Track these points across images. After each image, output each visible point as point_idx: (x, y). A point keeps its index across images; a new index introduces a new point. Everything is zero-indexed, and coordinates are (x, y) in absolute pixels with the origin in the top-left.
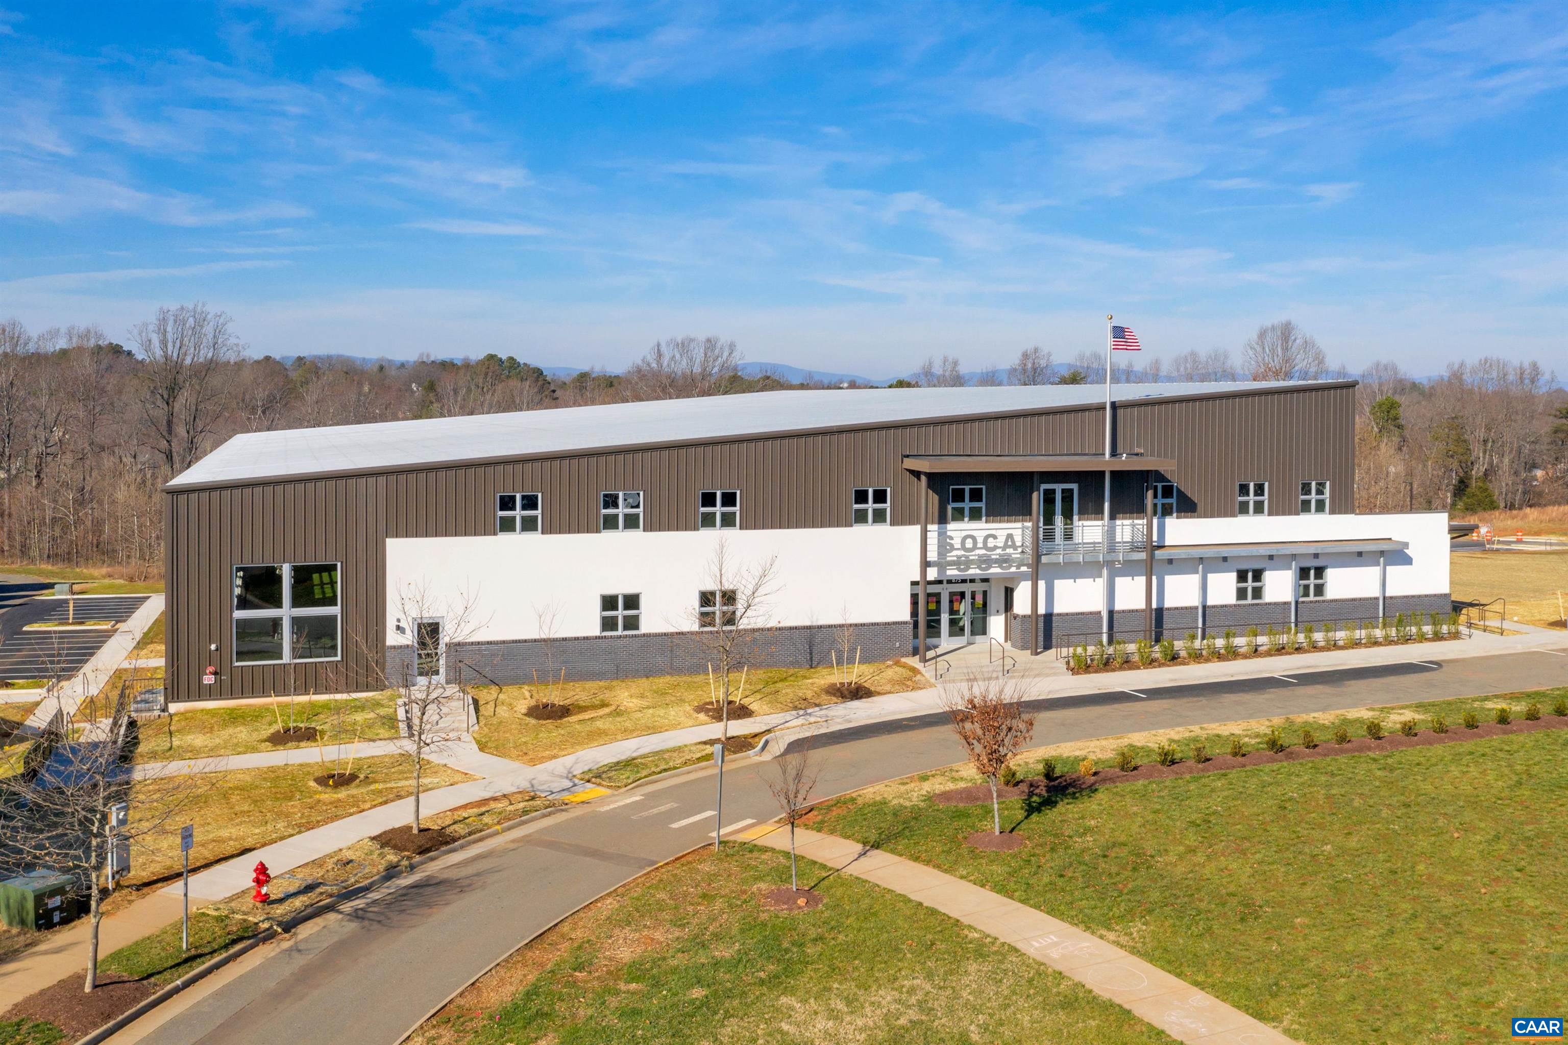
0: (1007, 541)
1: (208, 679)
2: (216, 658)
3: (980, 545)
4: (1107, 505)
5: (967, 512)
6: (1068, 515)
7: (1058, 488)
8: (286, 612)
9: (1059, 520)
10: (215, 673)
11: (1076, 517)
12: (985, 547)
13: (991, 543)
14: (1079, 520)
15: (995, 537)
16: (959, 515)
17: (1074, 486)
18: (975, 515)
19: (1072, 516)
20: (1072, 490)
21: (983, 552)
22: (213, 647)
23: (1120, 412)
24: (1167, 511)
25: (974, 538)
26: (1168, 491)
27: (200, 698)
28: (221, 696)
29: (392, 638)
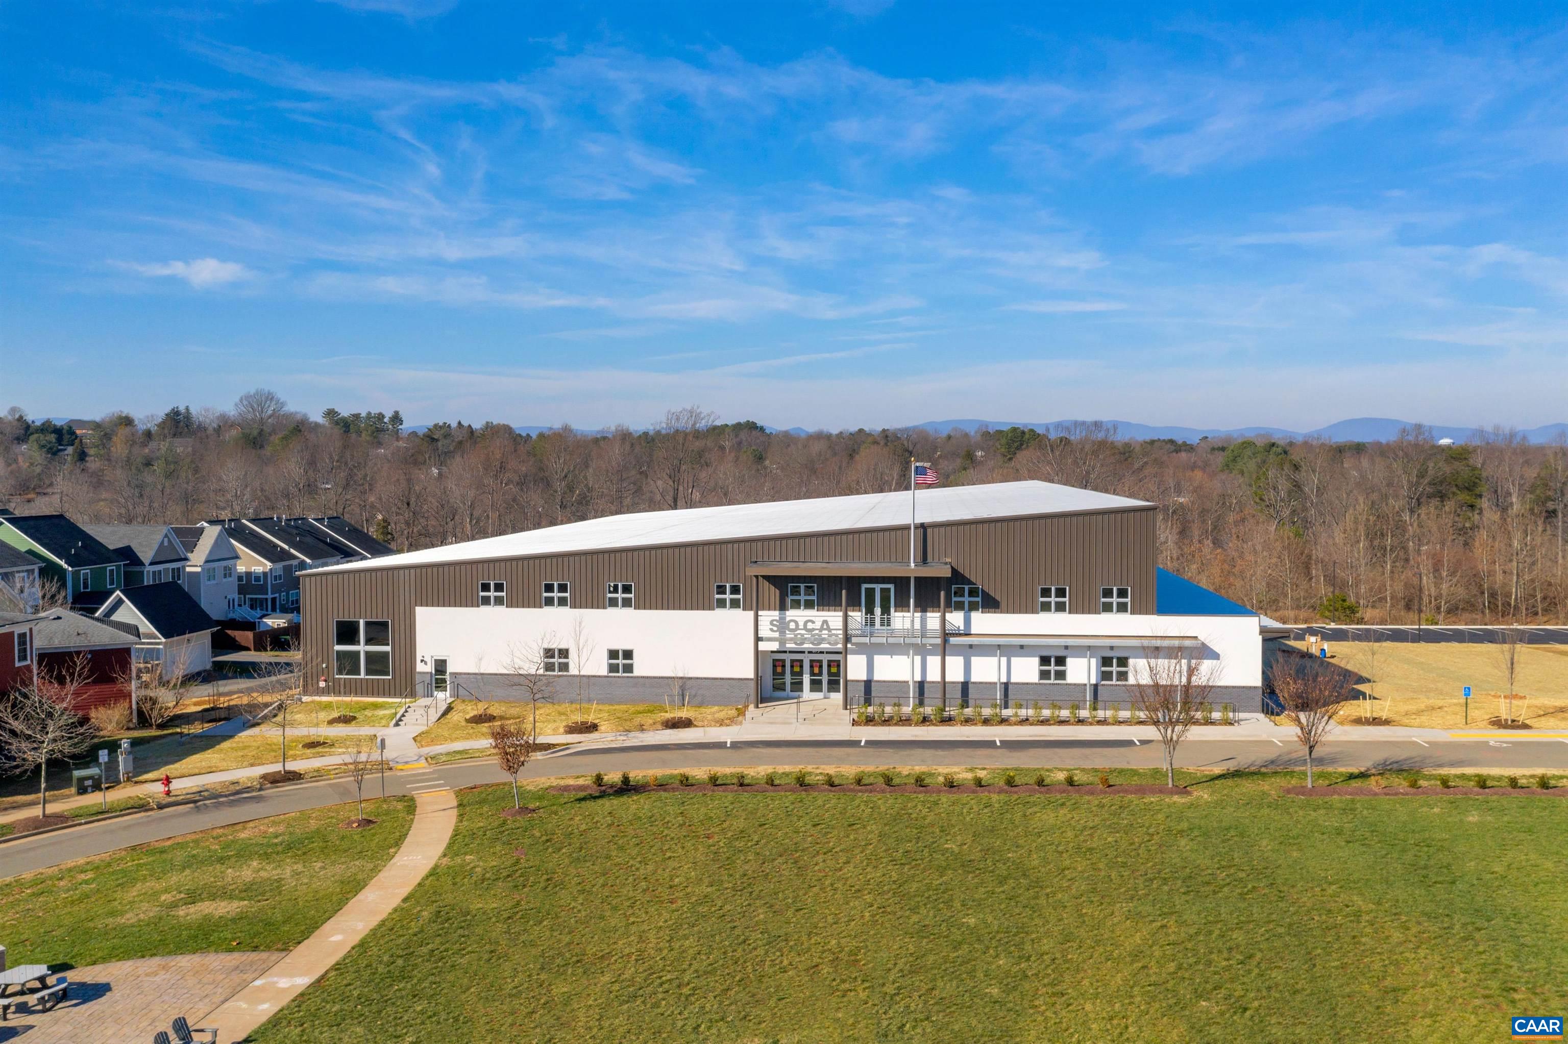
0: (822, 625)
1: (322, 684)
2: (325, 671)
3: (801, 627)
4: (912, 601)
5: (802, 603)
6: (886, 610)
7: (878, 587)
8: (362, 648)
9: (878, 611)
10: (325, 681)
11: (892, 610)
12: (805, 628)
13: (810, 626)
14: (895, 611)
15: (813, 622)
16: (796, 605)
17: (891, 586)
18: (809, 605)
19: (889, 608)
20: (889, 589)
21: (803, 632)
22: (324, 666)
23: (929, 531)
24: (973, 607)
25: (796, 623)
26: (973, 592)
27: (317, 694)
28: (328, 693)
29: (420, 667)
